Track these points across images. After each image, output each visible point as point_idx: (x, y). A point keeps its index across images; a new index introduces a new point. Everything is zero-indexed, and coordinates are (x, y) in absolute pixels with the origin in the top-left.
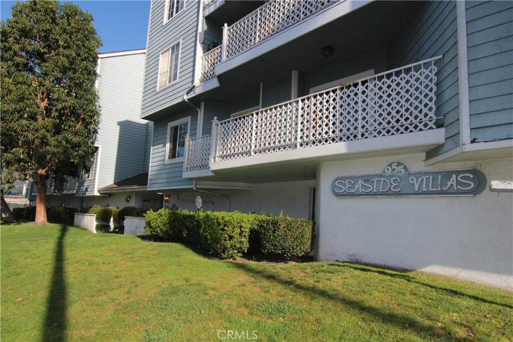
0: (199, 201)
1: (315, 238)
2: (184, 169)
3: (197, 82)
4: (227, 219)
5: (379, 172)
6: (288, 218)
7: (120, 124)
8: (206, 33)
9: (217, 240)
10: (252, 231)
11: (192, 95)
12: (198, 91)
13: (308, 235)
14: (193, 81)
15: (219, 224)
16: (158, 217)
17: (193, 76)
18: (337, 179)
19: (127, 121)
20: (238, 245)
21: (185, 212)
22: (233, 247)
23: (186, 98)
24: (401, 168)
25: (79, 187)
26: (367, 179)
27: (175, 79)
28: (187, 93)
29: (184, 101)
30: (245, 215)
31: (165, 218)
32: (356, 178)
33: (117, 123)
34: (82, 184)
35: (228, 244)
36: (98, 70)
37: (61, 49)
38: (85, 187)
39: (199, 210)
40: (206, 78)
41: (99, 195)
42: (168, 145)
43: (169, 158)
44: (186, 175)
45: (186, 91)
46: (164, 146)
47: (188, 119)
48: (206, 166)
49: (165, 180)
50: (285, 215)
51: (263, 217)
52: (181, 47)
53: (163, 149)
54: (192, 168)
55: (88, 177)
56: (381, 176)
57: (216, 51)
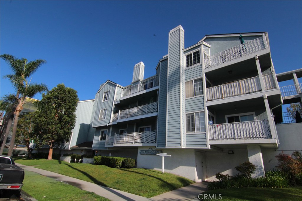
0: (110, 154)
1: (136, 163)
2: (105, 144)
3: (111, 121)
4: (117, 159)
5: (148, 150)
6: (130, 159)
7: (80, 124)
8: (114, 108)
9: (114, 164)
10: (122, 162)
11: (109, 124)
12: (111, 124)
13: (134, 162)
14: (110, 121)
15: (115, 160)
16: (98, 158)
17: (110, 119)
18: (141, 150)
19: (83, 123)
20: (119, 165)
21: (105, 157)
22: (118, 165)
23: (107, 125)
24: (151, 149)
25: (62, 146)
26: (146, 151)
27: (105, 118)
28: (108, 124)
29: (107, 126)
30: (121, 158)
31: (100, 158)
32: (144, 151)
33: (79, 124)
34: (63, 145)
35: (117, 164)
36: (77, 108)
37: (67, 103)
38: (64, 146)
39: (110, 156)
40: (113, 121)
41: (70, 149)
42: (100, 136)
43: (100, 140)
44: (106, 146)
45: (108, 123)
46: (99, 136)
47: (107, 130)
48: (112, 144)
49: (98, 147)
50: (130, 158)
51: (125, 158)
52: (107, 110)
53: (98, 137)
54: (108, 145)
55: (66, 143)
56: (148, 151)
57: (117, 114)
